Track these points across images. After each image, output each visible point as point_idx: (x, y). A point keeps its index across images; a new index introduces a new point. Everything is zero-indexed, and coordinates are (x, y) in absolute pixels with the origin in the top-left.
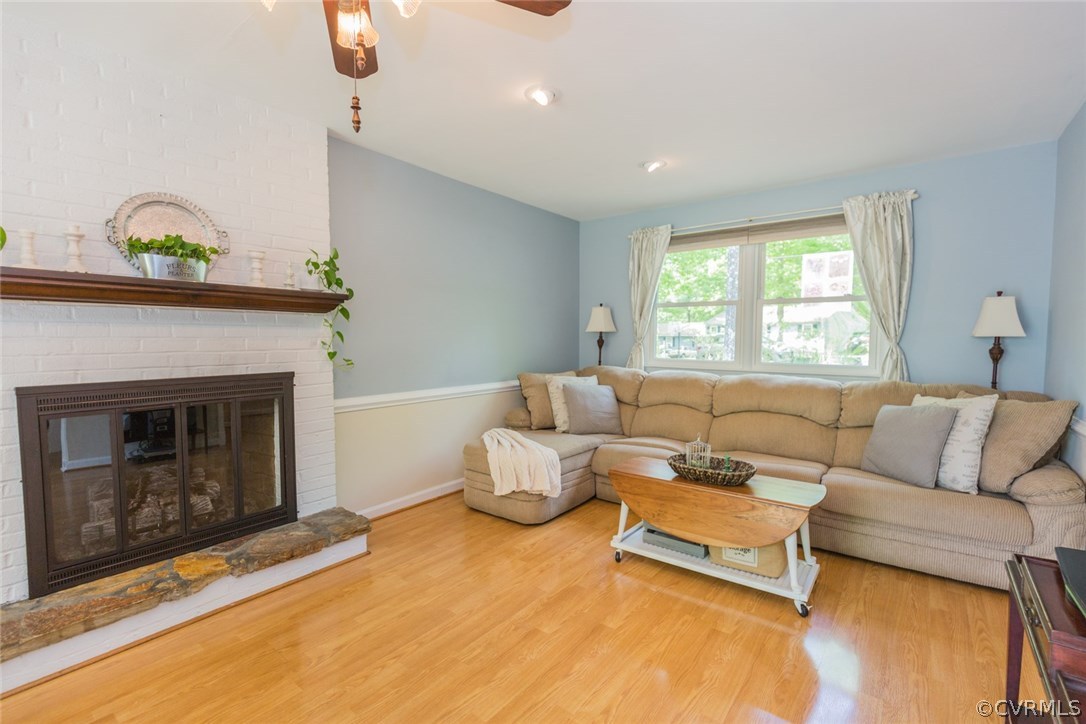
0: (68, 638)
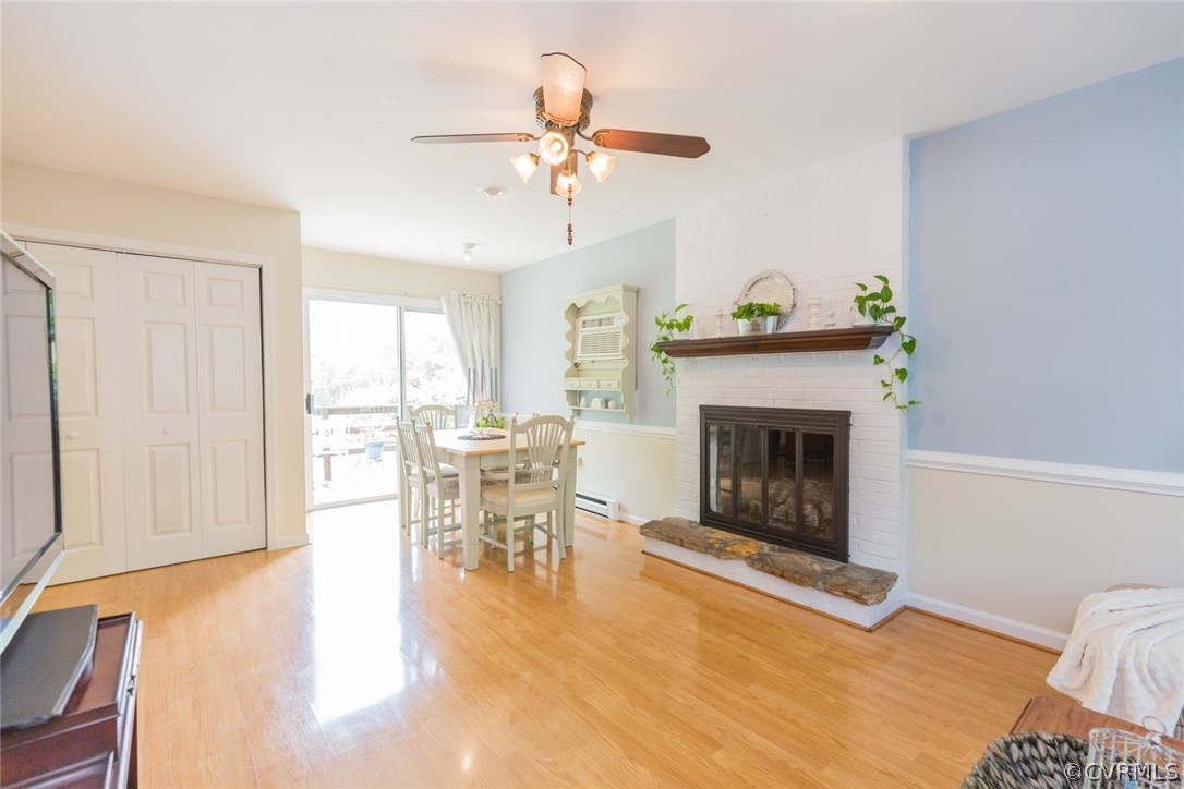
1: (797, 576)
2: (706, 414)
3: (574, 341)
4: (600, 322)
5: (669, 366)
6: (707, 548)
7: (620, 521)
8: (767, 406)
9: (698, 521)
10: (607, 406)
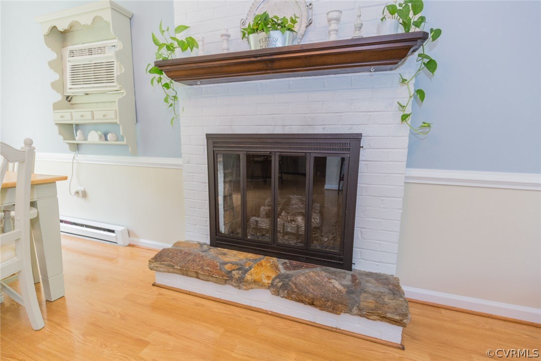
0: (190, 276)
1: (329, 303)
2: (214, 143)
3: (62, 73)
4: (90, 51)
5: (171, 92)
6: (226, 278)
7: (130, 245)
8: (275, 132)
9: (208, 242)
10: (106, 139)
